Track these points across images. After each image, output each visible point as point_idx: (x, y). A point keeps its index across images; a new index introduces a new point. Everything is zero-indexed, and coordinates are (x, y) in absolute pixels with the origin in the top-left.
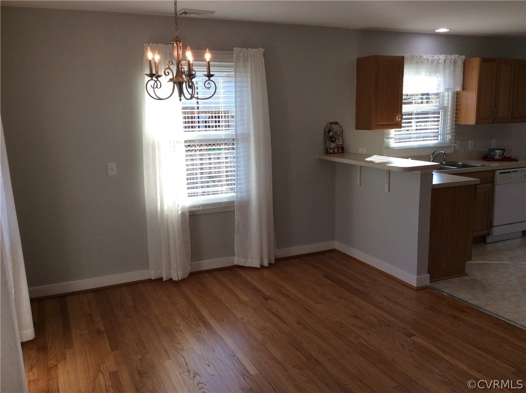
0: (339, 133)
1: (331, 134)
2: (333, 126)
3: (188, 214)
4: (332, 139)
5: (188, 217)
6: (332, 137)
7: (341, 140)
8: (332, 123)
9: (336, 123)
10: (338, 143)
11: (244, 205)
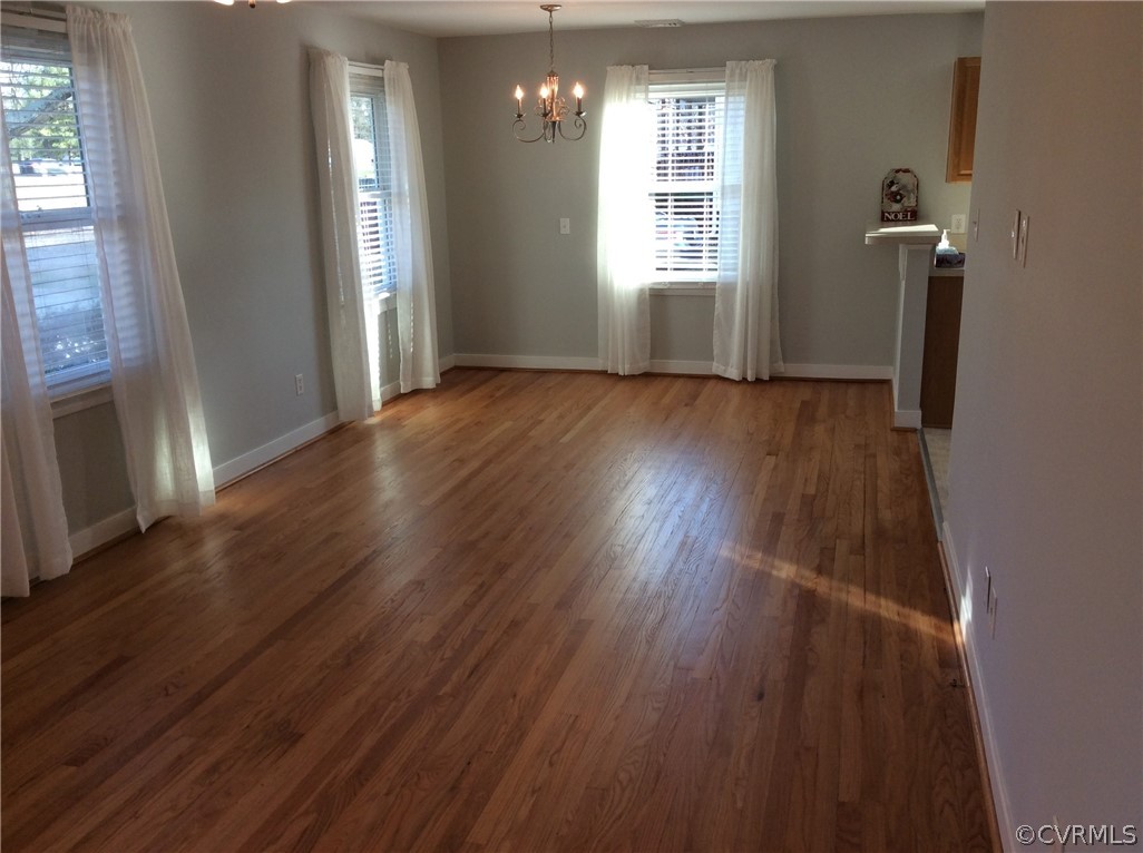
0: (910, 187)
1: (894, 189)
2: (900, 175)
3: (648, 293)
4: (895, 197)
5: (648, 296)
6: (897, 193)
7: (913, 200)
8: (898, 171)
9: (907, 171)
10: (906, 204)
11: (729, 288)
